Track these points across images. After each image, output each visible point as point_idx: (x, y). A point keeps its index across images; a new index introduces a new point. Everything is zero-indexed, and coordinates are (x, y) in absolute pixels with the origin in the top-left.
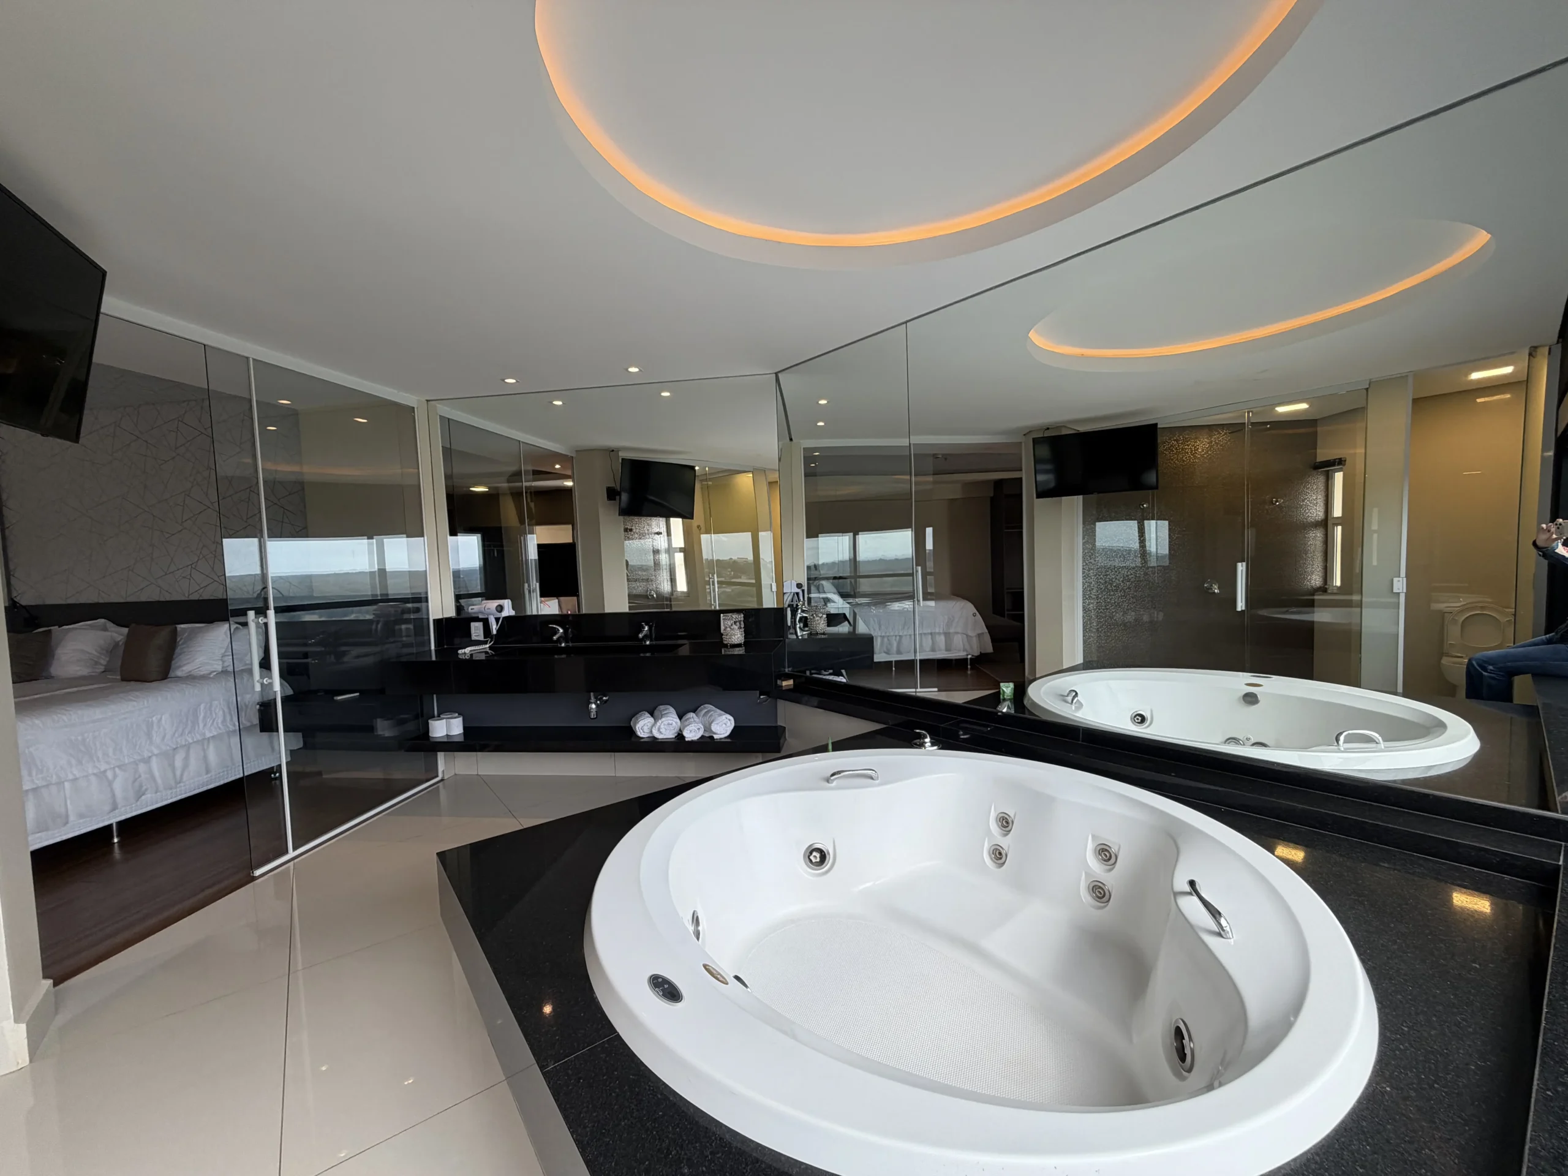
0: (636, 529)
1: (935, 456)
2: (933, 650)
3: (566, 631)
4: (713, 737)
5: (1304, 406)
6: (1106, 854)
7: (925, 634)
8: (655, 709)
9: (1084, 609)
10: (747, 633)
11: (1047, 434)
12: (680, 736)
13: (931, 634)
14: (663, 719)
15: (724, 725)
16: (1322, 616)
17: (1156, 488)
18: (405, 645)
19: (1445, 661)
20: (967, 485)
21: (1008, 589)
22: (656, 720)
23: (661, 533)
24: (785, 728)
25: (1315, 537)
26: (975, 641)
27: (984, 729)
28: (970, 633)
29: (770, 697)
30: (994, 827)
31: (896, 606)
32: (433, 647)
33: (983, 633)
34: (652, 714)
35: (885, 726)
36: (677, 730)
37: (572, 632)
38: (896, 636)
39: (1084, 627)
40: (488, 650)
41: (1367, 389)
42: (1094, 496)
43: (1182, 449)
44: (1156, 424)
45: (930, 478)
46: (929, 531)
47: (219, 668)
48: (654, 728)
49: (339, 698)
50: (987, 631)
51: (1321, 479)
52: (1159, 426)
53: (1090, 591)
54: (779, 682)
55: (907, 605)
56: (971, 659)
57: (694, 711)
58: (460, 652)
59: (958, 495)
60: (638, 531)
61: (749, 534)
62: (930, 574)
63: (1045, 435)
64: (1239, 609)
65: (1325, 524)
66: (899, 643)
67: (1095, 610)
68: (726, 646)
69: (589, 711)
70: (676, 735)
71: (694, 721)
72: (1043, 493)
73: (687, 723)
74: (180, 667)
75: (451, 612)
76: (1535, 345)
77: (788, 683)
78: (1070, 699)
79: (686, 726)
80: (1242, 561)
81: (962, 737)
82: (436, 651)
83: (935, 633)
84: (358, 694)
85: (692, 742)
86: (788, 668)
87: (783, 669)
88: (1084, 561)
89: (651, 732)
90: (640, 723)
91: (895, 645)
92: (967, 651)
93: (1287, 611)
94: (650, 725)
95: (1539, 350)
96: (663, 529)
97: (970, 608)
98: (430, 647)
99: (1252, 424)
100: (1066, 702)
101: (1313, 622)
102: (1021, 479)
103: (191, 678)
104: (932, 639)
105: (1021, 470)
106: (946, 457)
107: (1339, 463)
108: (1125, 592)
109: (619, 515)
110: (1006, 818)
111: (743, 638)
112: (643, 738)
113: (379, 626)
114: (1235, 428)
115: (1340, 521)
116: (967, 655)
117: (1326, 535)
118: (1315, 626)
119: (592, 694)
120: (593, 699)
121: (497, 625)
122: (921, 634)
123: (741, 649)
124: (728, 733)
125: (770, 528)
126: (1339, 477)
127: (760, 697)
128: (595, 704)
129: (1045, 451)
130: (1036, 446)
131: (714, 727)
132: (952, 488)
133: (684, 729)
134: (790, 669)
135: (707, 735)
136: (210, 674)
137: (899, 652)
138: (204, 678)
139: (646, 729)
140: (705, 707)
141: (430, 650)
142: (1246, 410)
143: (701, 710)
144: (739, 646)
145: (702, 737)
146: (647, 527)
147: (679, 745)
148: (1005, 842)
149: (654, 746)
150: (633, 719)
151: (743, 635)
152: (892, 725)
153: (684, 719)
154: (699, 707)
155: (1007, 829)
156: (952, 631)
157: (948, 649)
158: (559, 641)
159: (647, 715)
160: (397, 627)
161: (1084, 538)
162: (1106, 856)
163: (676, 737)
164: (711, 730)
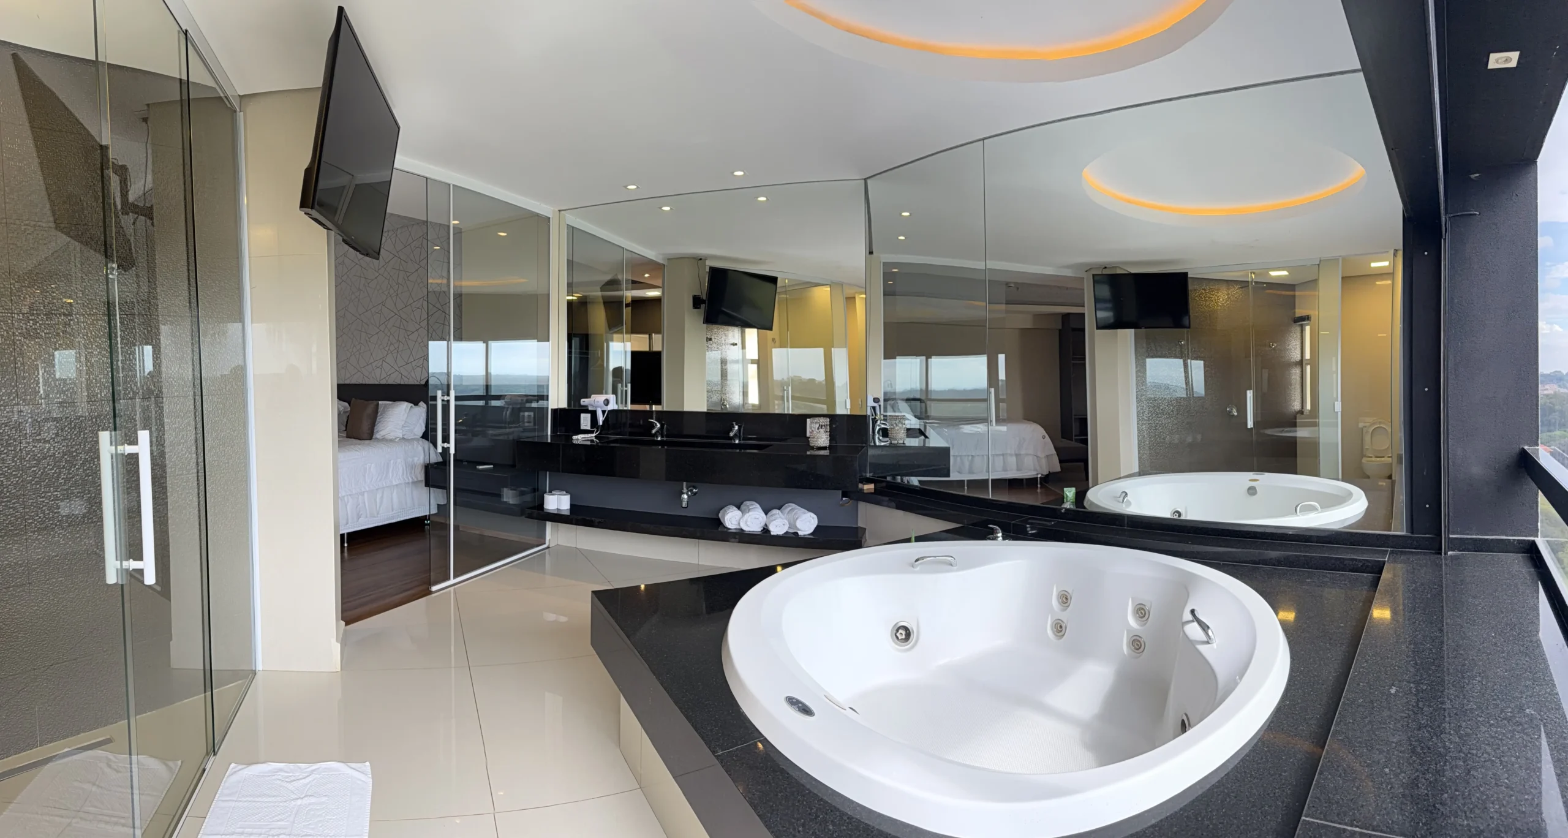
0: (715, 339)
1: (1007, 284)
2: (1005, 470)
3: (662, 426)
4: (797, 533)
5: (1285, 273)
6: (1141, 612)
7: (997, 455)
8: (742, 503)
9: (1139, 430)
10: (832, 438)
11: (1106, 272)
12: (766, 530)
13: (1003, 455)
14: (750, 513)
15: (808, 523)
16: (1301, 433)
17: (1189, 327)
18: (525, 430)
19: (1364, 460)
20: (1037, 316)
21: (1075, 415)
22: (743, 513)
23: (736, 344)
24: (865, 529)
25: (1296, 372)
26: (1044, 462)
27: (1049, 524)
28: (1039, 454)
29: (851, 499)
30: (1055, 602)
31: (968, 429)
32: (549, 433)
33: (1052, 455)
34: (739, 508)
35: (962, 525)
36: (763, 524)
37: (667, 428)
38: (968, 456)
39: (1139, 445)
40: (594, 439)
41: (1319, 265)
42: (1143, 330)
43: (1209, 298)
44: (1187, 273)
45: (1003, 307)
46: (1002, 358)
47: (401, 436)
48: (741, 520)
49: (481, 467)
50: (1055, 452)
51: (1298, 329)
52: (1189, 276)
53: (1142, 413)
54: (860, 486)
55: (981, 428)
56: (1040, 478)
57: (779, 509)
58: (574, 437)
59: (1029, 325)
60: (716, 340)
61: (821, 350)
62: (1003, 401)
63: (1104, 273)
64: (1249, 427)
65: (1301, 363)
66: (971, 463)
67: (1147, 430)
68: (812, 448)
69: (681, 500)
70: (762, 529)
71: (780, 517)
72: (1102, 326)
73: (772, 518)
74: (378, 432)
75: (563, 404)
76: (1397, 249)
77: (869, 487)
78: (1121, 499)
79: (772, 521)
80: (1250, 389)
81: (1030, 532)
82: (551, 436)
83: (1007, 454)
84: (492, 466)
85: (777, 536)
86: (870, 473)
87: (864, 474)
88: (1137, 387)
89: (739, 523)
90: (729, 515)
91: (967, 464)
92: (1037, 470)
93: (1283, 430)
94: (738, 518)
95: (1398, 252)
96: (738, 341)
97: (1041, 431)
98: (547, 433)
99: (1256, 283)
100: (1119, 502)
101: (1296, 437)
102: (1083, 315)
103: (384, 440)
104: (1004, 459)
105: (1084, 306)
106: (1018, 286)
107: (1307, 318)
108: (1169, 414)
109: (704, 323)
110: (1066, 596)
111: (828, 442)
112: (730, 529)
113: (508, 413)
114: (1244, 284)
115: (1308, 362)
116: (1037, 474)
117: (1302, 371)
118: (1298, 439)
119: (685, 484)
120: (685, 490)
121: (603, 416)
122: (993, 455)
123: (826, 451)
124: (811, 531)
125: (844, 344)
126: (1308, 329)
127: (842, 499)
128: (687, 494)
129: (1105, 291)
130: (1095, 284)
131: (799, 524)
132: (1022, 317)
133: (770, 523)
134: (871, 474)
135: (791, 531)
136: (396, 439)
137: (971, 472)
138: (391, 441)
139: (734, 522)
140: (789, 506)
141: (547, 435)
142: (1250, 271)
143: (786, 508)
144: (824, 448)
145: (787, 533)
146: (724, 337)
147: (764, 538)
148: (1064, 616)
149: (743, 538)
150: (721, 512)
151: (829, 439)
152: (967, 525)
153: (770, 514)
154: (783, 505)
155: (1067, 605)
156: (1023, 452)
157: (1018, 469)
158: (655, 435)
159: (735, 508)
160: (522, 414)
161: (1136, 368)
162: (1142, 613)
163: (762, 531)
164: (796, 527)
